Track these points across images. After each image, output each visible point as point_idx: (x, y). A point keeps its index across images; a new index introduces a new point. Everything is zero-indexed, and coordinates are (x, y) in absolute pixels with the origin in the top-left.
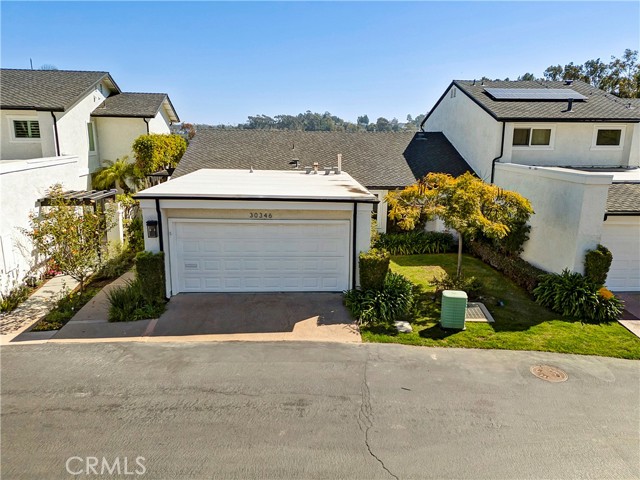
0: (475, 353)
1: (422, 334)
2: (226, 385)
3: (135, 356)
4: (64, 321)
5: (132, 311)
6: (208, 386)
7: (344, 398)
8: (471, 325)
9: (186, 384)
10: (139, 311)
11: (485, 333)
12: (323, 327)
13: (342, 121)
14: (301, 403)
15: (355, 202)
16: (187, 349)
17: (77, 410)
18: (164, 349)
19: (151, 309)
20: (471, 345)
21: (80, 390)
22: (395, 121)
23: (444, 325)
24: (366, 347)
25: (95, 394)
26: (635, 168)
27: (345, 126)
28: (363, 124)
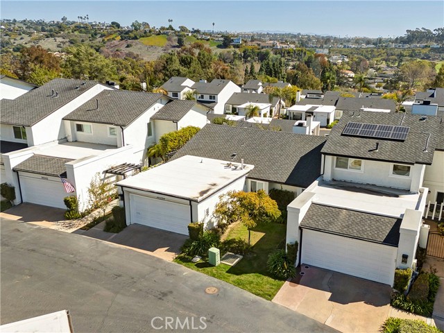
0: (202, 276)
1: (197, 265)
2: (108, 264)
3: (97, 247)
4: (91, 227)
5: (111, 229)
8: (222, 265)
9: (99, 261)
11: (221, 270)
12: (165, 252)
15: (190, 200)
16: (114, 248)
19: (116, 229)
20: (207, 273)
26: (415, 193)
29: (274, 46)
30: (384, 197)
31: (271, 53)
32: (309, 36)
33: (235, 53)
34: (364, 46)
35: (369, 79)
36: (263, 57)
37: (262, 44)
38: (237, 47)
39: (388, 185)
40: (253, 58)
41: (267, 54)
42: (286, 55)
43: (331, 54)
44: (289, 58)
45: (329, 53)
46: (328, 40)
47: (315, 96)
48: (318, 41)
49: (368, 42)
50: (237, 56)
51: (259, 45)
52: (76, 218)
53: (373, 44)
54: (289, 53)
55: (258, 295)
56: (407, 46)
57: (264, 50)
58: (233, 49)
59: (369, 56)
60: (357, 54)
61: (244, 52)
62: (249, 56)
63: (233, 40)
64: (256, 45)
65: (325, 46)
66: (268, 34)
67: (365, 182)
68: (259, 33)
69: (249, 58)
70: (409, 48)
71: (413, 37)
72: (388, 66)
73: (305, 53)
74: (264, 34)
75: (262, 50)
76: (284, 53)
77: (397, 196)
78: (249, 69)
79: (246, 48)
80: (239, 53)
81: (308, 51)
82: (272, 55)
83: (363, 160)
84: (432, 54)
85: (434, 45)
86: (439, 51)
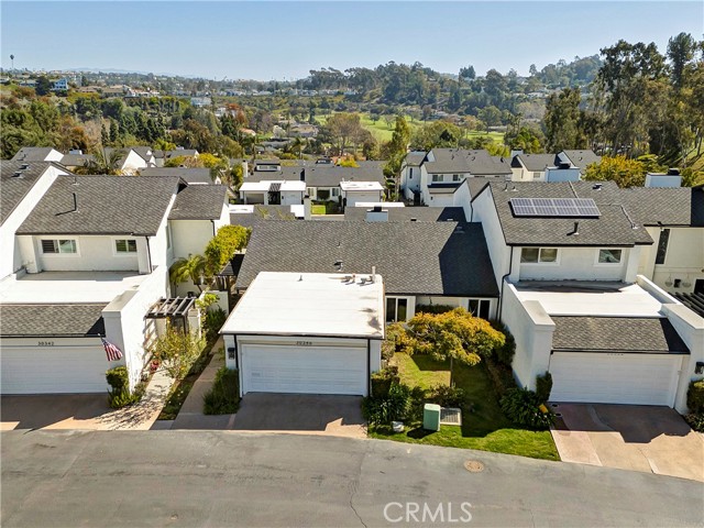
0: (437, 448)
1: (409, 434)
2: (279, 464)
3: (225, 442)
4: (176, 412)
5: (218, 408)
6: (270, 465)
7: (345, 476)
8: (445, 428)
9: (257, 463)
10: (223, 408)
12: (345, 426)
13: (438, 74)
14: (321, 478)
15: (369, 339)
16: (256, 438)
17: (201, 475)
18: (242, 438)
19: (231, 407)
20: (438, 443)
21: (200, 463)
22: (512, 75)
23: (425, 427)
24: (368, 442)
25: (208, 467)
26: (631, 284)
27: (442, 83)
28: (467, 79)
29: (125, 93)
30: (605, 294)
31: (124, 103)
32: (169, 79)
33: (62, 105)
34: (256, 92)
35: (278, 140)
36: (112, 111)
37: (105, 90)
38: (63, 94)
39: (591, 278)
40: (96, 113)
41: (117, 106)
42: (148, 107)
43: (216, 105)
44: (153, 111)
45: (213, 103)
46: (200, 84)
47: (269, 168)
48: (186, 86)
49: (261, 87)
50: (66, 109)
51: (100, 91)
52: (130, 405)
53: (268, 90)
54: (151, 103)
55: (537, 457)
56: (314, 93)
57: (110, 100)
58: (57, 98)
59: (267, 107)
60: (248, 104)
61: (78, 103)
62: (88, 109)
63: (52, 84)
64: (95, 92)
65: (198, 93)
66: (101, 74)
67: (562, 278)
68: (85, 71)
69: (88, 113)
70: (318, 95)
71: (319, 80)
72: (298, 121)
73: (177, 104)
74: (94, 74)
75: (108, 99)
76: (144, 104)
77: (617, 291)
78: (108, 131)
79: (80, 95)
80: (70, 104)
81: (181, 100)
82: (125, 108)
83: (559, 249)
84: (348, 104)
85: (349, 91)
86: (357, 99)
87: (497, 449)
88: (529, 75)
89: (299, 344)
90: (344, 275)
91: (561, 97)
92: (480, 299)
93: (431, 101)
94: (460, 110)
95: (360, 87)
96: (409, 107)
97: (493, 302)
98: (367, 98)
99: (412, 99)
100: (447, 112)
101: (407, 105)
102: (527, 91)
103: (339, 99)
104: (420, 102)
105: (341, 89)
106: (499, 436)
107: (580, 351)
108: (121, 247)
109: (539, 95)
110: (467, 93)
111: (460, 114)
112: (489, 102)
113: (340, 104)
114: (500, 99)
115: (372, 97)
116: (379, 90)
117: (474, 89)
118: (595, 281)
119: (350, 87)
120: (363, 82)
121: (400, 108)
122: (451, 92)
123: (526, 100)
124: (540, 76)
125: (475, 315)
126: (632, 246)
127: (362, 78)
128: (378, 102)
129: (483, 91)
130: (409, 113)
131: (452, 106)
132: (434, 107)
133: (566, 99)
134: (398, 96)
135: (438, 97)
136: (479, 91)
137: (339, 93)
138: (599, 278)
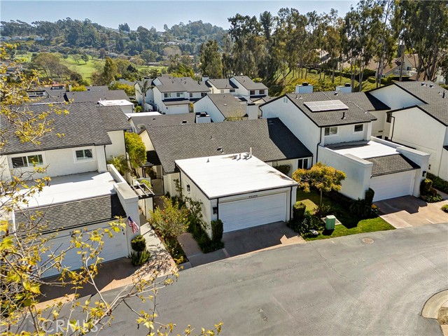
8: (336, 227)
11: (342, 229)
13: (104, 28)
15: (291, 186)
20: (340, 235)
22: (153, 30)
23: (328, 229)
24: (308, 244)
26: (369, 141)
27: (108, 34)
28: (125, 32)
56: (8, 38)
71: (11, 29)
83: (338, 127)
84: (39, 46)
85: (38, 38)
86: (46, 43)
87: (368, 231)
88: (164, 31)
89: (251, 197)
90: (232, 155)
91: (208, 45)
92: (303, 159)
93: (103, 45)
94: (125, 52)
95: (46, 35)
96: (87, 50)
97: (309, 159)
98: (54, 42)
99: (90, 44)
100: (116, 53)
101: (86, 48)
102: (165, 40)
103: (30, 43)
104: (95, 46)
105: (30, 36)
106: (362, 224)
107: (381, 175)
108: (79, 154)
109: (174, 43)
110: (127, 41)
111: (126, 54)
112: (143, 47)
113: (32, 47)
114: (150, 46)
115: (57, 41)
116: (62, 36)
117: (131, 39)
118: (353, 142)
119: (37, 34)
120: (49, 31)
121: (82, 50)
122: (116, 39)
123: (167, 46)
124: (171, 32)
125: (301, 168)
126: (369, 122)
127: (45, 29)
128: (65, 46)
129: (138, 40)
130: (90, 53)
131: (119, 49)
132: (107, 50)
133: (211, 47)
134: (78, 42)
135: (107, 43)
136: (135, 40)
137: (29, 39)
138: (355, 140)
